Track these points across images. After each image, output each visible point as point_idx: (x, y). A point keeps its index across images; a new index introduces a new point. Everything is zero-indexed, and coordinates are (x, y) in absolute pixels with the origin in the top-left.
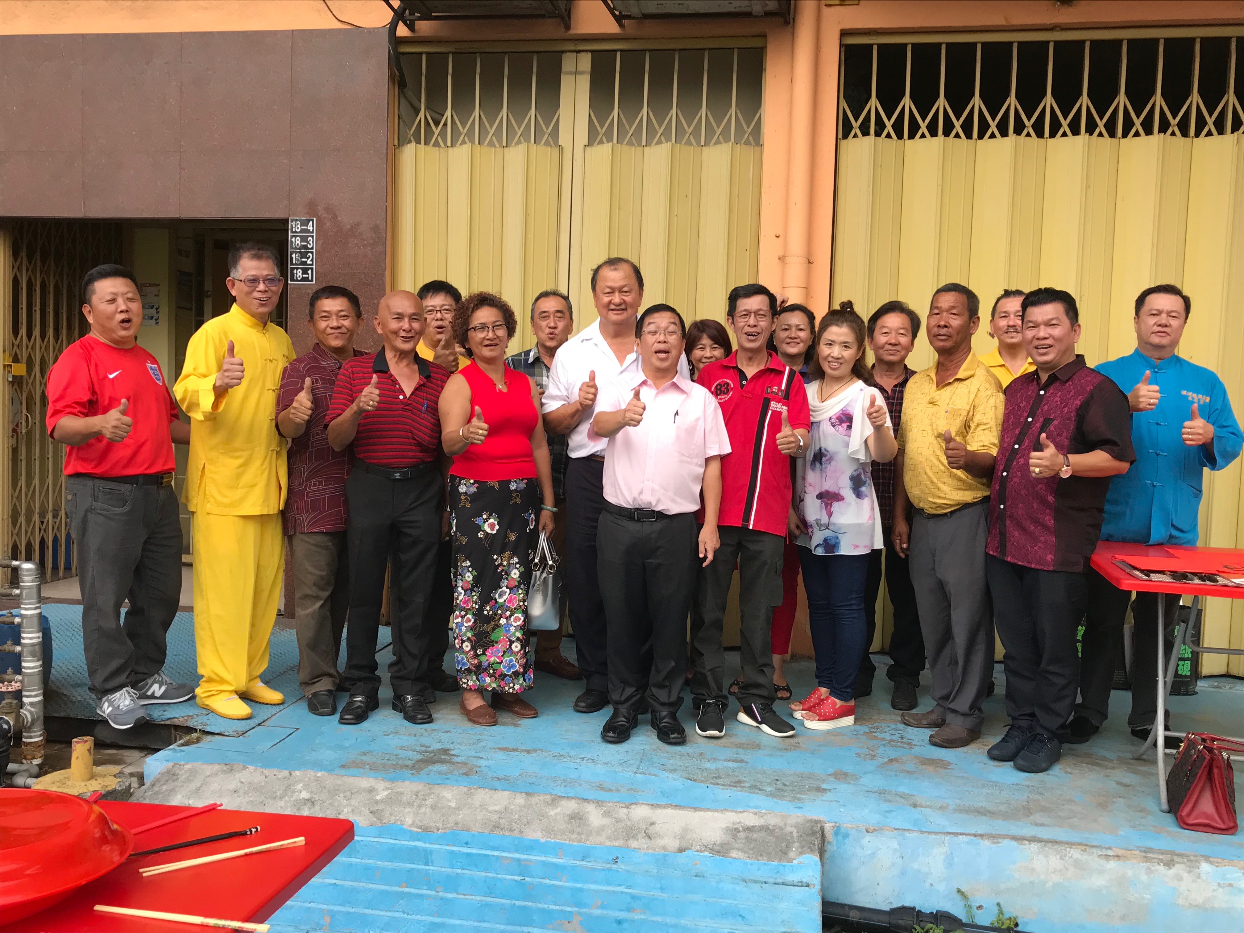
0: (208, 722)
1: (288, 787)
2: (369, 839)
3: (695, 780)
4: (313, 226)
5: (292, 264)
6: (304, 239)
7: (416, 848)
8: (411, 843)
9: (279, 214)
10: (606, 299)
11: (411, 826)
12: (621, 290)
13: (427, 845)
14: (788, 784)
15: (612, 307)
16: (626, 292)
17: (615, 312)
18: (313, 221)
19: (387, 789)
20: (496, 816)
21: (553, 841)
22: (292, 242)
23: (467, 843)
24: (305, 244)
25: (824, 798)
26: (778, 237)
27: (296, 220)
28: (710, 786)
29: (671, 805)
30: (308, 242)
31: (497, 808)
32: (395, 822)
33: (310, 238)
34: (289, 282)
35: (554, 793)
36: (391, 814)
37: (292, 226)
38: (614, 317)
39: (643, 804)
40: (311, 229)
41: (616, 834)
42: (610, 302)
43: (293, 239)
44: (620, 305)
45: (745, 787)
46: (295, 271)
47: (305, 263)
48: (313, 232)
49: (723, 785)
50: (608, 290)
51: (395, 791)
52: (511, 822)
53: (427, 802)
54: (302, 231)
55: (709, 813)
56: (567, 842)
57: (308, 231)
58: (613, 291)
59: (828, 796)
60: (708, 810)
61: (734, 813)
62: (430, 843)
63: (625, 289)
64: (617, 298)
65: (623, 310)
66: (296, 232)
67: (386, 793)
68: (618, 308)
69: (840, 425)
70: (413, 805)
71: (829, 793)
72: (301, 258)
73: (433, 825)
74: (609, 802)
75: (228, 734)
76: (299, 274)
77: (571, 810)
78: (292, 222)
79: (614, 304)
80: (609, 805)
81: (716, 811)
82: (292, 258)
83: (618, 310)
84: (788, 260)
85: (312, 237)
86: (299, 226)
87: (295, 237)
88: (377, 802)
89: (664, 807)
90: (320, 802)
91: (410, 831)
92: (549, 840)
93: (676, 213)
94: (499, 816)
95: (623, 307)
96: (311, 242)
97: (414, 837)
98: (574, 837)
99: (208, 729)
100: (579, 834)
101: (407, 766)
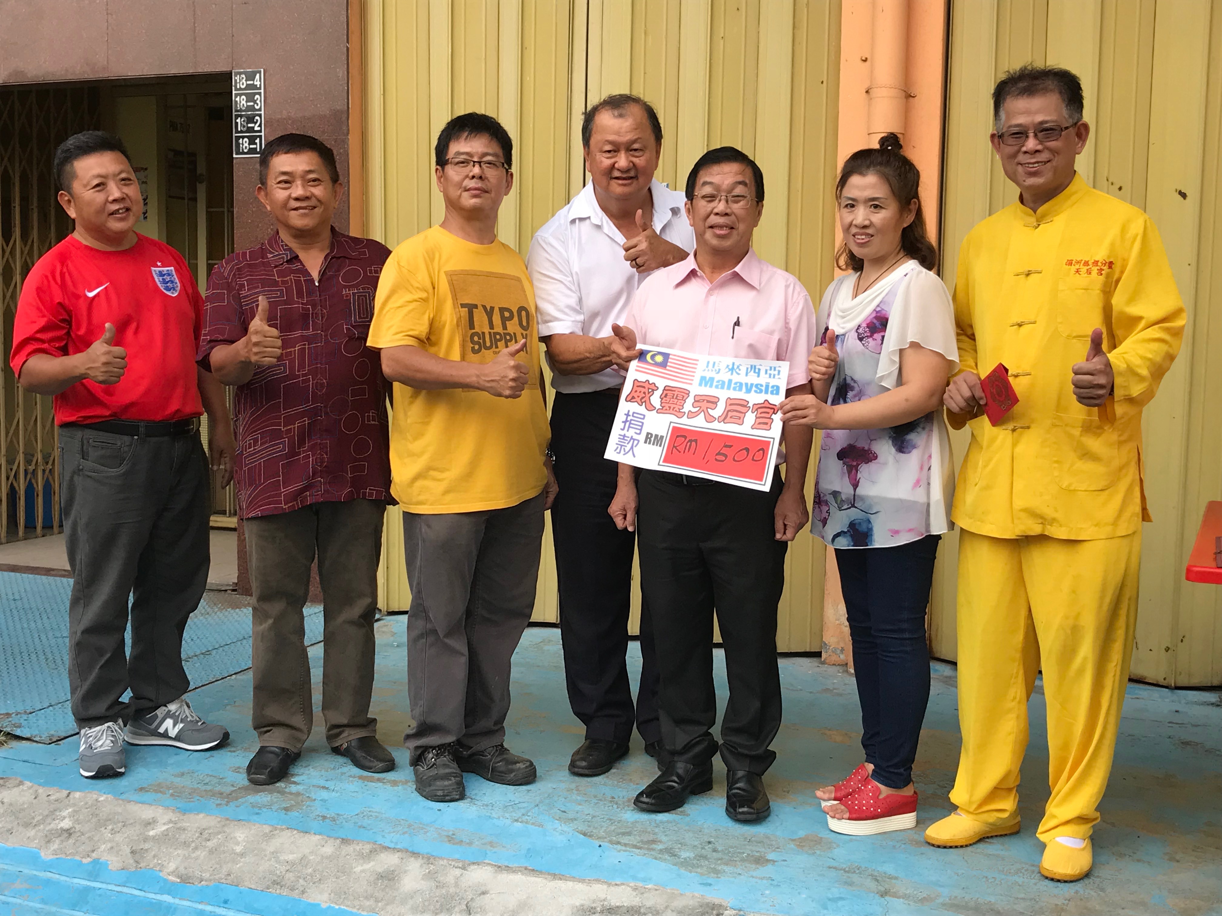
0: (24, 723)
1: (53, 812)
2: (110, 887)
3: (590, 836)
4: (260, 81)
5: (237, 132)
6: (250, 98)
7: (160, 903)
8: (159, 897)
9: (221, 67)
10: (607, 162)
11: (171, 873)
12: (629, 148)
13: (177, 901)
14: (720, 849)
15: (616, 174)
16: (636, 150)
17: (620, 182)
18: (260, 72)
19: (170, 821)
20: (284, 868)
21: (337, 907)
22: (236, 102)
23: (226, 902)
24: (252, 104)
25: (754, 874)
26: (865, 60)
27: (240, 73)
28: (605, 844)
29: (526, 869)
30: (255, 102)
31: (291, 857)
32: (155, 866)
33: (257, 96)
34: (235, 156)
35: (380, 841)
36: (154, 856)
37: (236, 80)
38: (617, 188)
39: (489, 864)
40: (257, 83)
41: (426, 904)
42: (613, 167)
43: (238, 99)
44: (628, 171)
45: (653, 850)
46: (241, 141)
47: (251, 130)
48: (260, 88)
49: (625, 845)
50: (608, 147)
51: (179, 825)
52: (299, 877)
53: (209, 844)
54: (248, 87)
55: (570, 884)
56: (355, 911)
57: (254, 87)
58: (615, 149)
59: (767, 870)
60: (573, 879)
61: (605, 887)
62: (180, 899)
63: (636, 146)
64: (622, 161)
65: (631, 178)
66: (241, 89)
67: (164, 828)
68: (624, 176)
69: (871, 336)
70: (189, 846)
71: (770, 866)
72: (247, 124)
73: (198, 873)
74: (442, 858)
75: (37, 739)
76: (245, 144)
77: (386, 866)
78: (236, 76)
79: (618, 170)
80: (441, 862)
81: (582, 881)
82: (237, 123)
83: (624, 179)
84: (874, 92)
85: (260, 94)
86: (244, 81)
87: (241, 95)
88: (146, 839)
89: (514, 872)
90: (79, 834)
91: (166, 881)
92: (332, 905)
93: (722, 35)
94: (288, 867)
95: (632, 174)
96: (258, 102)
97: (167, 888)
98: (368, 903)
99: (18, 732)
100: (377, 901)
101: (222, 794)
